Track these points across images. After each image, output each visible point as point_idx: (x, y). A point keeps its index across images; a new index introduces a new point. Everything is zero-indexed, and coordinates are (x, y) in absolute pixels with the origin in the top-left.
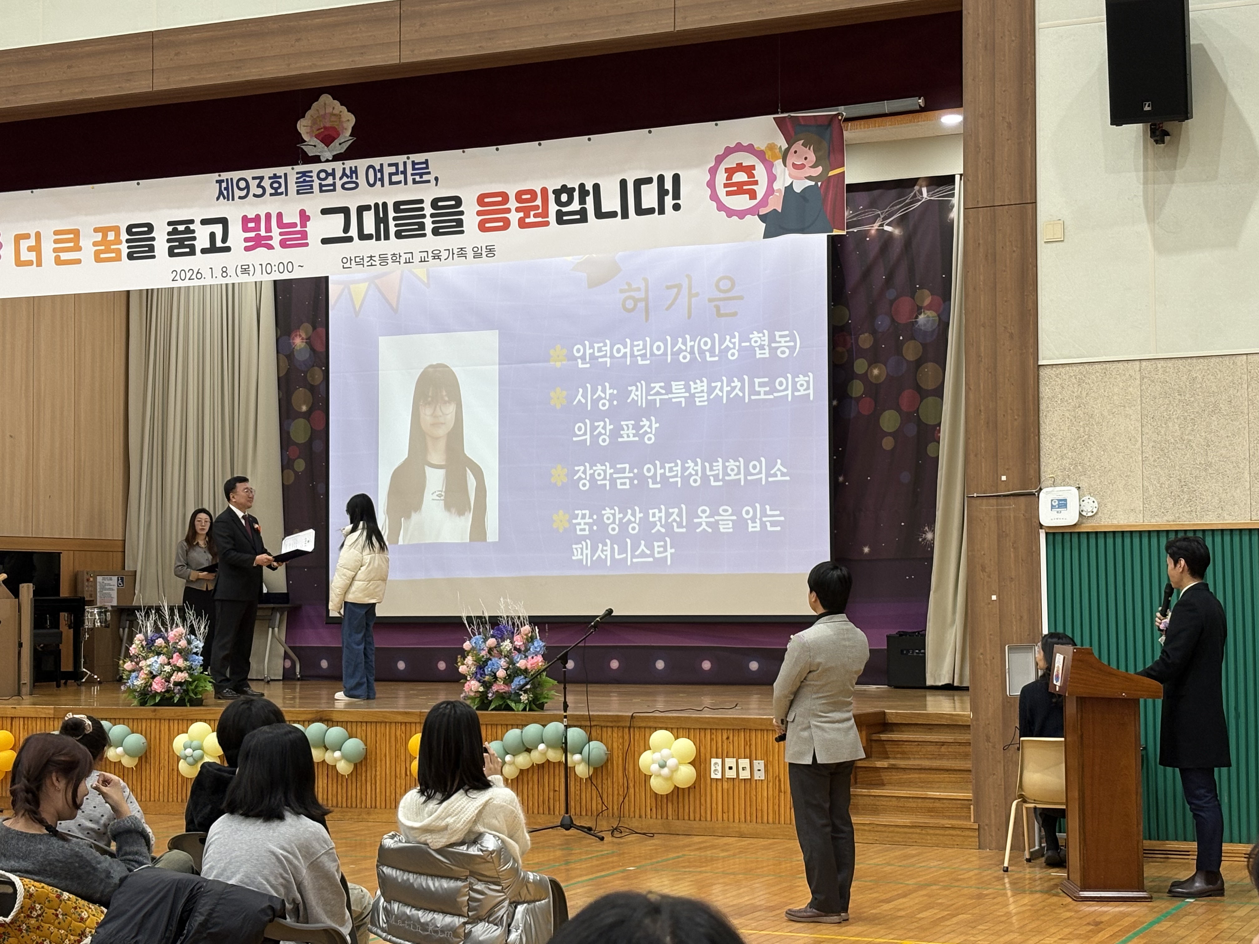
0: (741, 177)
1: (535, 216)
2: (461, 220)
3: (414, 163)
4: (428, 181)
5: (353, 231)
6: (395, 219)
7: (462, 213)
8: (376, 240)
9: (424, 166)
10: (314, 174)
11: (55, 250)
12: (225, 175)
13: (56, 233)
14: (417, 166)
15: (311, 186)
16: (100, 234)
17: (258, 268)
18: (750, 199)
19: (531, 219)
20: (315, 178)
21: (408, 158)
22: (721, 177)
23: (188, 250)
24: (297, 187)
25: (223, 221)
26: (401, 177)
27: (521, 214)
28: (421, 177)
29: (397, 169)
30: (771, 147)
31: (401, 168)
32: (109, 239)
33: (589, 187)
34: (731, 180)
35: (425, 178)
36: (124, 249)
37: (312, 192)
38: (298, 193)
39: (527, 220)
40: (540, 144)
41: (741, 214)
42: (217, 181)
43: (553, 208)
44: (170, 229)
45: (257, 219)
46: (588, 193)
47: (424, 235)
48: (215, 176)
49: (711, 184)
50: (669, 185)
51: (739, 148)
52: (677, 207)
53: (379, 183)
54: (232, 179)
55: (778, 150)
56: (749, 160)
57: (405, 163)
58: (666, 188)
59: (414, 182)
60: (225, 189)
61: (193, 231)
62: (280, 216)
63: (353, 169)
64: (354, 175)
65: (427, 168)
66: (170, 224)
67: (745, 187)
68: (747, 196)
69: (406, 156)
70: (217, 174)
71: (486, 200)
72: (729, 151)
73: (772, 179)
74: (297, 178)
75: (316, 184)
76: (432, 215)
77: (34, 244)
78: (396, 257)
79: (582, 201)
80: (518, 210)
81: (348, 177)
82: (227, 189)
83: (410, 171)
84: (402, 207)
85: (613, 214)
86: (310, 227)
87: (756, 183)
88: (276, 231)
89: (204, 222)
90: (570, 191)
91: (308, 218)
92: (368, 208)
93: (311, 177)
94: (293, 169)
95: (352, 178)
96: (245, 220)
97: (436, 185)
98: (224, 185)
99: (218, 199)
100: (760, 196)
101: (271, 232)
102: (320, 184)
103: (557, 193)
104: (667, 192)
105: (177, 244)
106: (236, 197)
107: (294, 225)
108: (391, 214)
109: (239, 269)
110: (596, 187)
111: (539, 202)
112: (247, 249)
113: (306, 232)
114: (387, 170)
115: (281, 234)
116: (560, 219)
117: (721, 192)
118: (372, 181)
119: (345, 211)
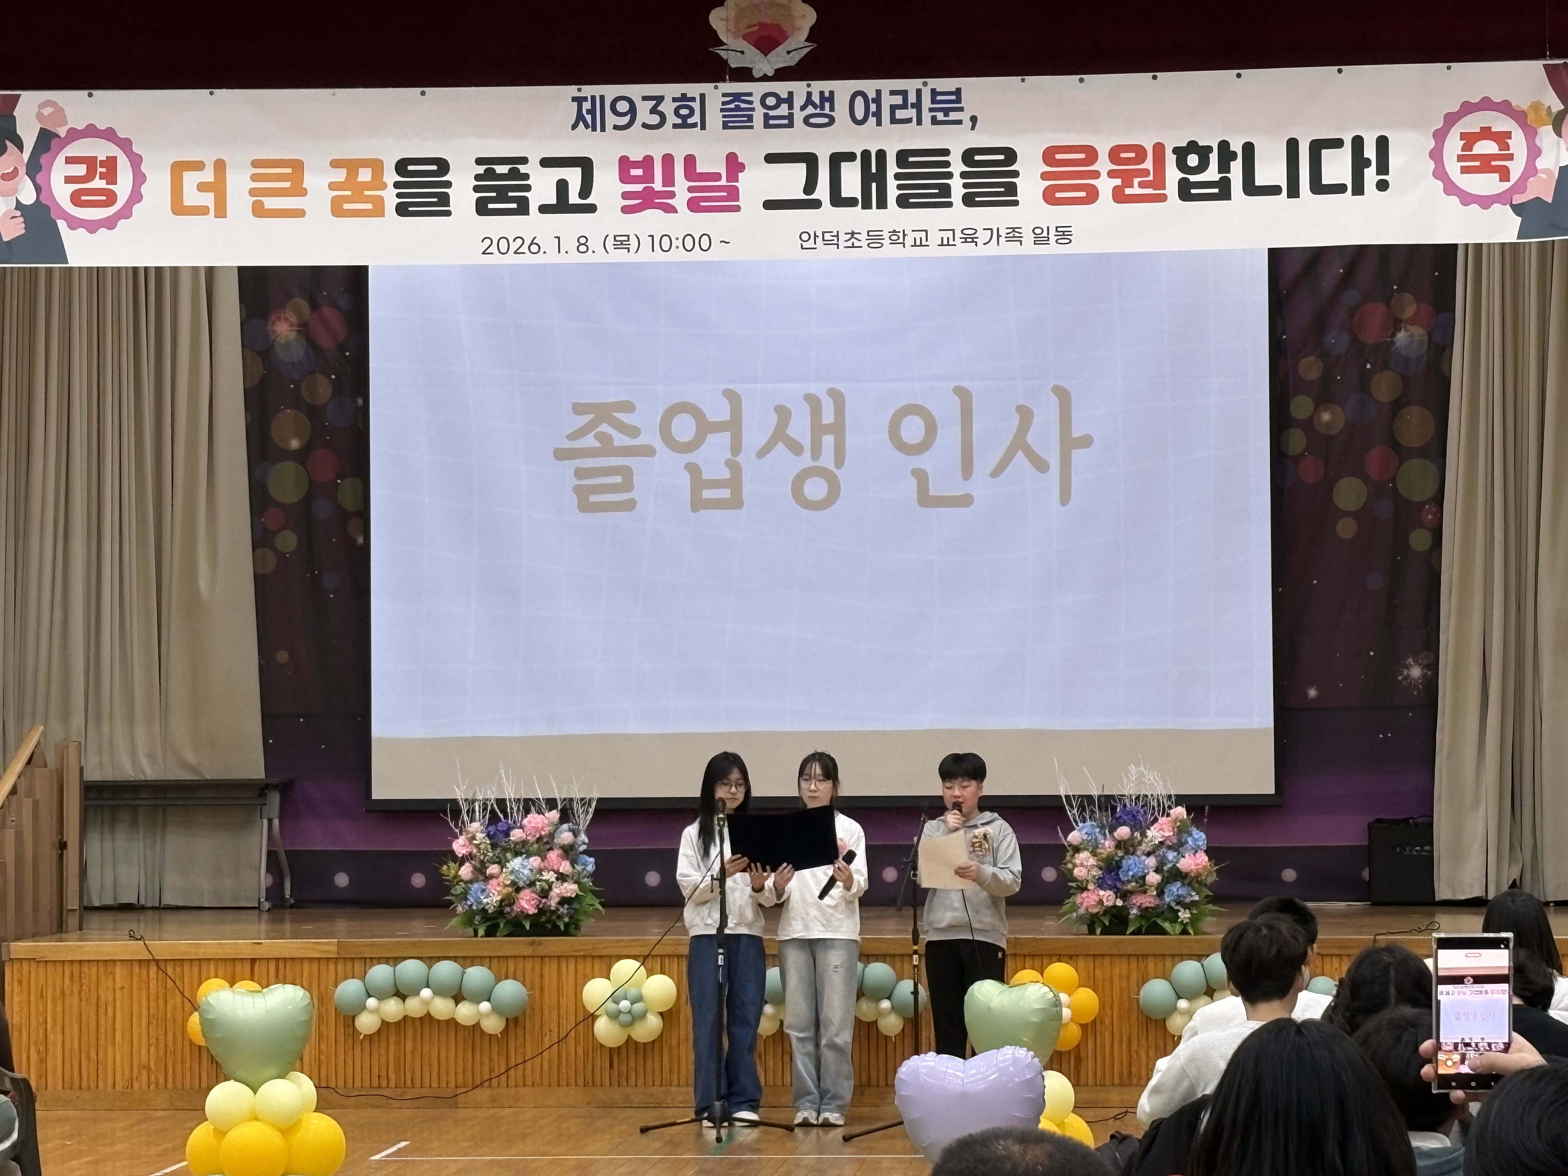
0: (1486, 147)
1: (1142, 185)
2: (1014, 185)
3: (934, 93)
4: (959, 122)
5: (822, 191)
6: (897, 176)
7: (1016, 174)
8: (863, 208)
9: (953, 97)
10: (756, 99)
11: (253, 192)
12: (588, 90)
13: (256, 164)
14: (939, 98)
15: (750, 119)
16: (344, 171)
17: (646, 242)
18: (1501, 180)
19: (1136, 190)
20: (757, 105)
21: (925, 84)
22: (1453, 145)
23: (514, 206)
24: (724, 116)
25: (586, 165)
26: (911, 113)
27: (1118, 182)
28: (946, 115)
29: (905, 99)
30: (1536, 106)
31: (912, 99)
32: (360, 179)
33: (1236, 147)
34: (1471, 150)
35: (953, 116)
36: (391, 198)
37: (751, 127)
38: (725, 126)
39: (1128, 191)
40: (1155, 77)
41: (1485, 202)
42: (574, 99)
43: (1173, 175)
44: (481, 169)
45: (647, 163)
46: (1234, 156)
47: (949, 205)
48: (572, 90)
49: (1436, 155)
50: (1370, 152)
51: (1486, 104)
52: (1383, 186)
53: (872, 120)
54: (602, 98)
55: (1545, 112)
56: (1501, 123)
57: (919, 92)
58: (1366, 156)
59: (934, 121)
60: (588, 112)
61: (526, 177)
62: (690, 161)
63: (827, 95)
64: (827, 105)
65: (958, 101)
66: (479, 161)
67: (1494, 163)
68: (1497, 176)
69: (921, 81)
70: (575, 87)
71: (1058, 156)
72: (1467, 108)
73: (1534, 153)
74: (724, 103)
75: (758, 115)
76: (963, 175)
77: (211, 179)
78: (898, 238)
79: (1224, 167)
80: (1112, 174)
81: (815, 106)
82: (592, 112)
83: (926, 103)
84: (911, 159)
85: (1274, 190)
86: (744, 181)
87: (1510, 157)
88: (681, 186)
89: (546, 163)
90: (1204, 152)
91: (742, 167)
92: (850, 157)
93: (751, 103)
94: (716, 88)
95: (822, 108)
96: (625, 164)
97: (973, 128)
98: (587, 105)
99: (574, 127)
100: (1515, 176)
101: (673, 185)
102: (766, 115)
103: (1181, 153)
104: (1368, 163)
105: (494, 194)
106: (609, 126)
107: (717, 176)
108: (892, 168)
109: (610, 242)
110: (1249, 148)
111: (1148, 164)
112: (626, 210)
113: (737, 188)
114: (887, 101)
115: (690, 189)
116: (1186, 192)
117: (1453, 168)
118: (860, 115)
119: (810, 160)
